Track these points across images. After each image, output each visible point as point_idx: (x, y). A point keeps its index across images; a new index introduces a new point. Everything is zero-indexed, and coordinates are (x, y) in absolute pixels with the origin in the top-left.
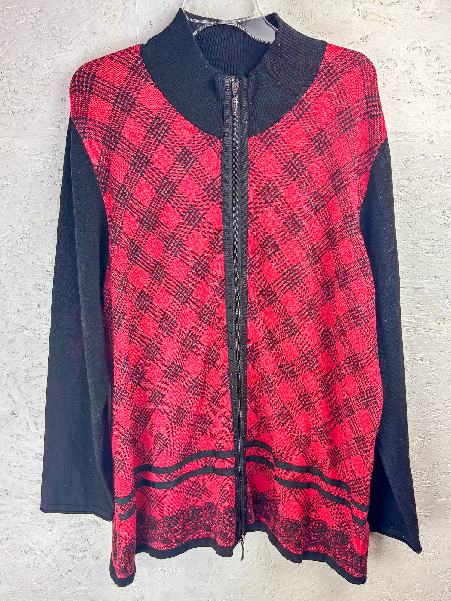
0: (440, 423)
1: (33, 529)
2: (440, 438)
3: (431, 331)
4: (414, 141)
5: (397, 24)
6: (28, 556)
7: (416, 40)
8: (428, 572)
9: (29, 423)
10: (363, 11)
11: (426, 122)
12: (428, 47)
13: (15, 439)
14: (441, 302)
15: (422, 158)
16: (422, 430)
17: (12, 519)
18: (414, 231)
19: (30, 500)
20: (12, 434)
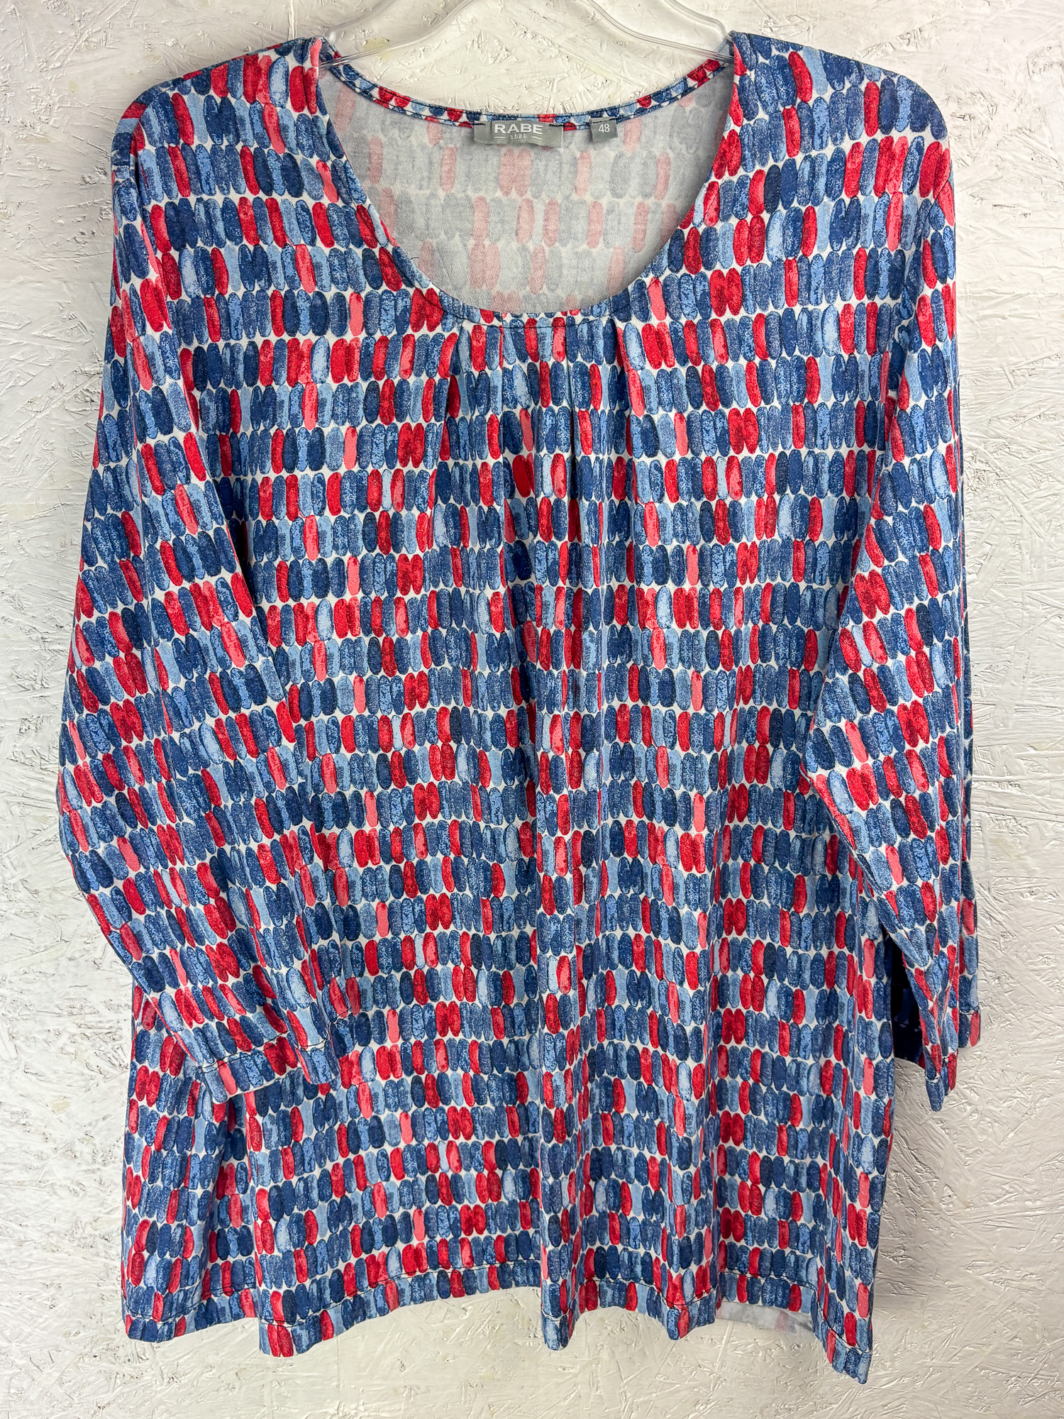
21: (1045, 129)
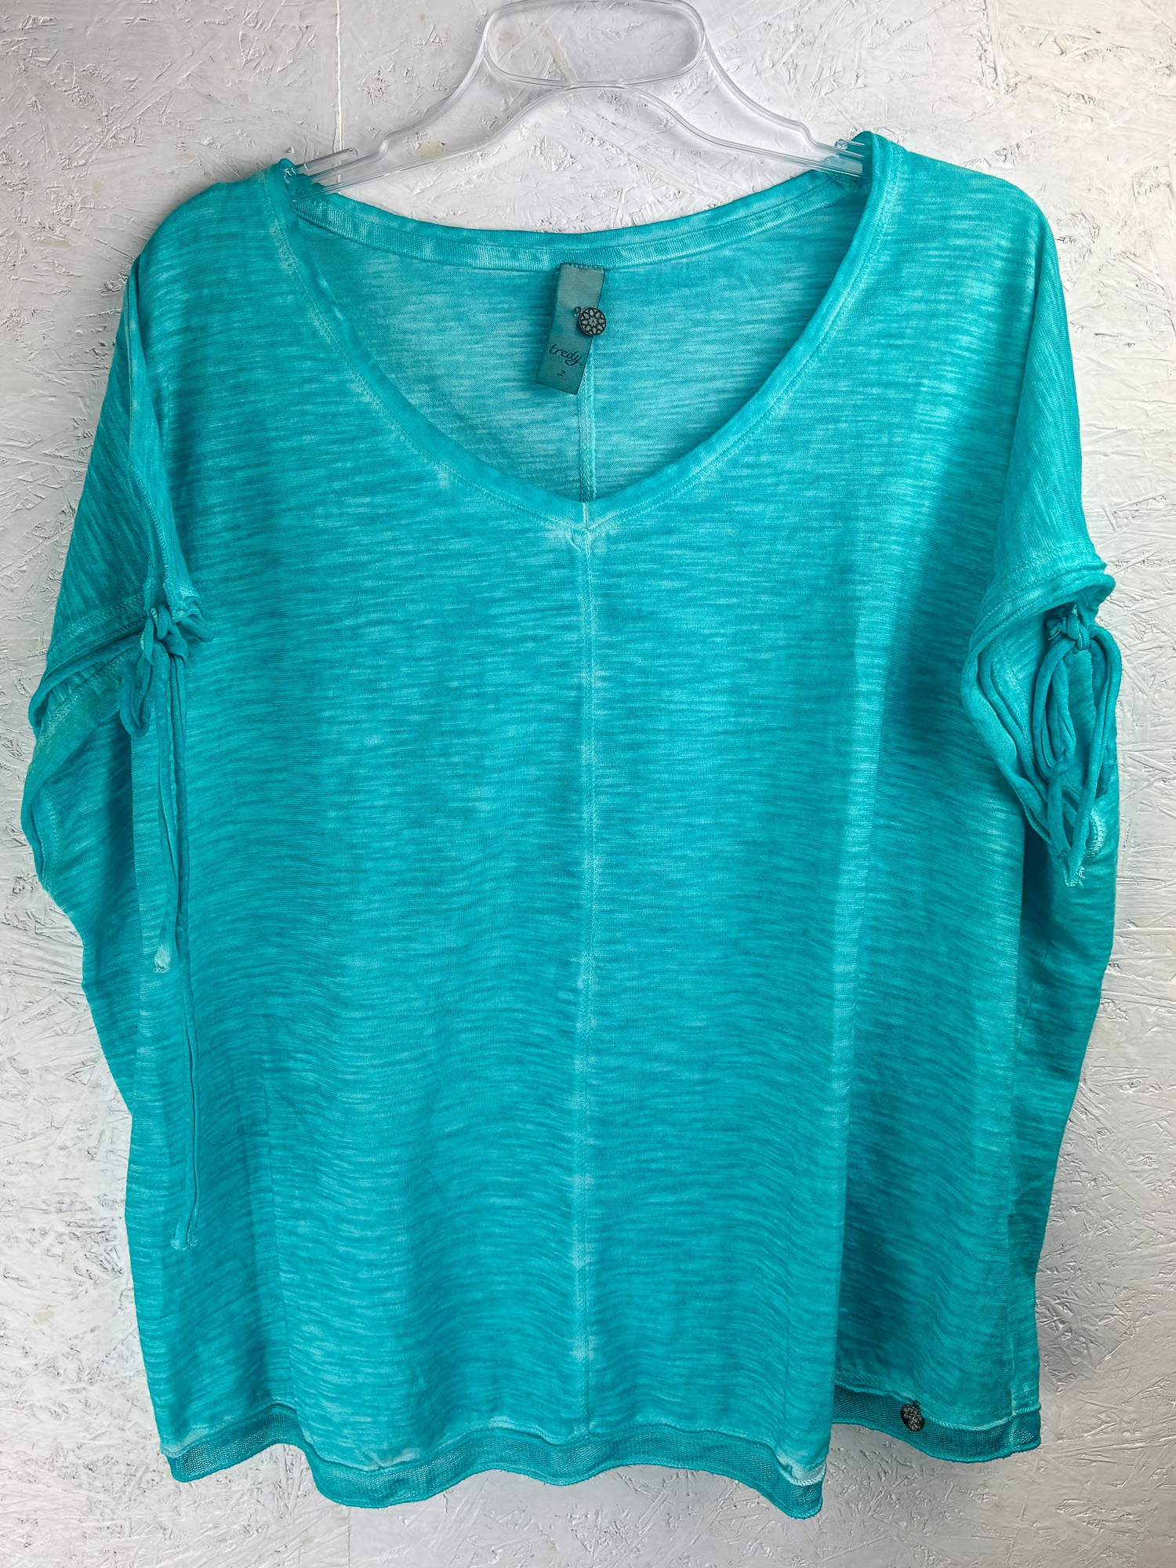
3: (1163, 1003)
4: (1141, 454)
5: (1106, 115)
7: (1159, 163)
10: (1007, 72)
15: (1160, 505)
16: (1125, 1288)
18: (1129, 714)
21: (1151, 254)
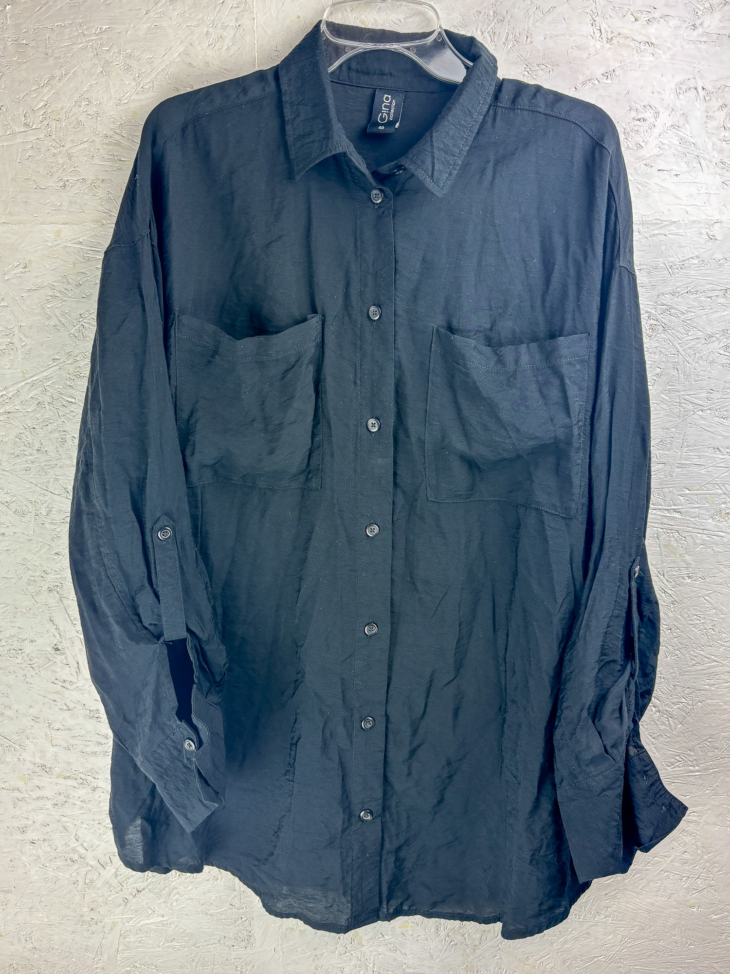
0: (717, 677)
1: (84, 826)
2: (717, 701)
3: (705, 532)
4: (684, 234)
5: (661, 52)
6: (76, 866)
7: (691, 76)
8: (694, 910)
9: (80, 663)
10: (607, 32)
11: (704, 204)
12: (709, 87)
13: (59, 688)
14: (723, 487)
15: (696, 261)
16: (688, 688)
17: (54, 809)
18: (682, 375)
19: (81, 781)
20: (54, 680)
